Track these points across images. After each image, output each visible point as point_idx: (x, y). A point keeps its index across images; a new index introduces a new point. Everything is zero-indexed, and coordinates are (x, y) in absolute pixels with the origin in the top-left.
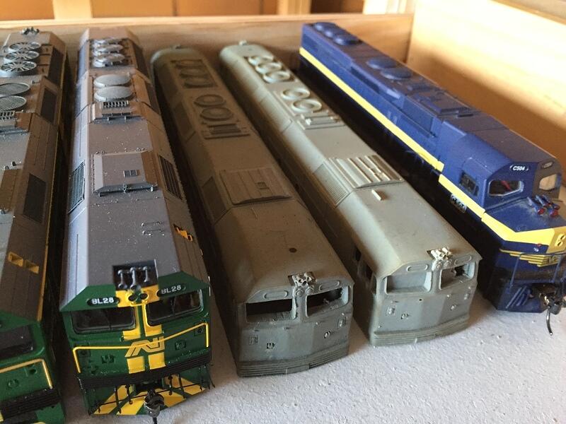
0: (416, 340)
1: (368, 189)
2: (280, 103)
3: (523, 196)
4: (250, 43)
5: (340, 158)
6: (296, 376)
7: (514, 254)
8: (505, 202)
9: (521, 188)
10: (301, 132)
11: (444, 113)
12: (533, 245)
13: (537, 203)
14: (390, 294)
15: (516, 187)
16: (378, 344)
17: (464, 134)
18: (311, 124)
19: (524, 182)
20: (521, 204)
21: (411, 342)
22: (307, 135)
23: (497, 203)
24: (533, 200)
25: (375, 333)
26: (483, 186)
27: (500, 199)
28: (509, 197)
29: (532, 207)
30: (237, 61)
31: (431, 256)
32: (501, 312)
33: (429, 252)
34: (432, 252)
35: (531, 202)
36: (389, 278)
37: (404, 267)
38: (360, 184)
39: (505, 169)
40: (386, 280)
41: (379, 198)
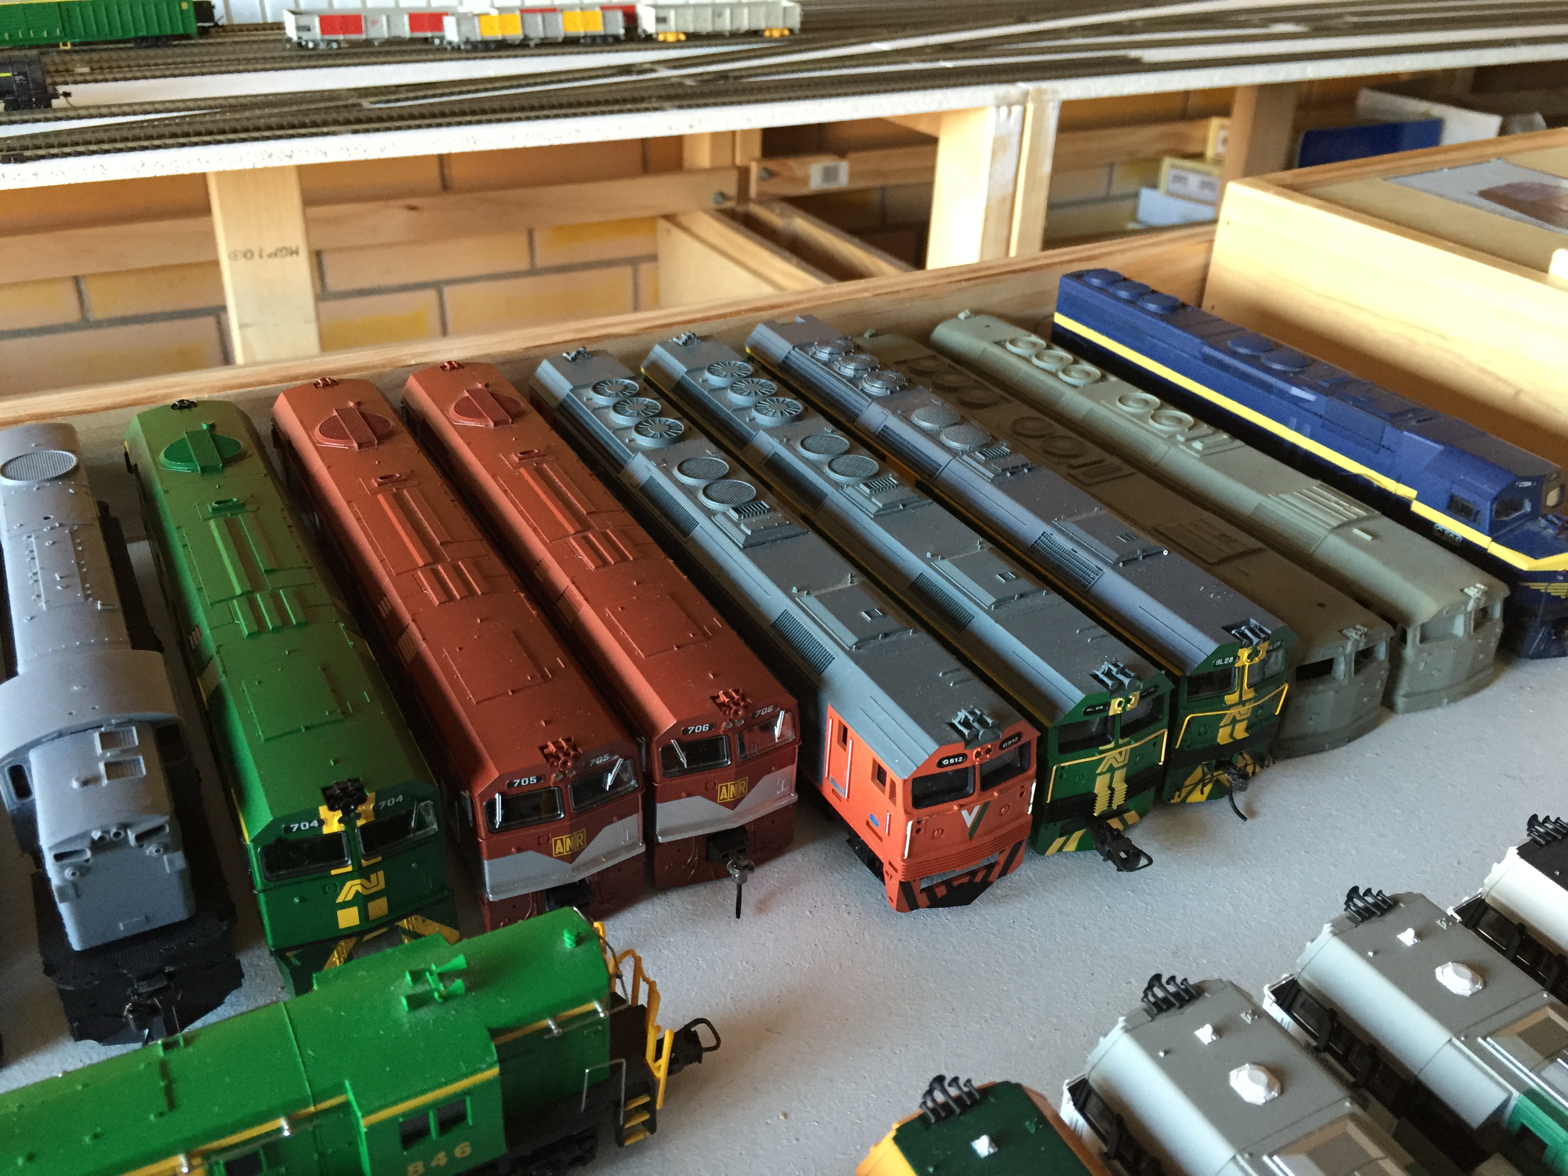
0: (1446, 700)
1: (1345, 529)
2: (1128, 420)
3: (1533, 515)
4: (976, 312)
5: (1283, 492)
6: (1336, 751)
7: (1535, 586)
8: (1511, 527)
9: (1527, 507)
10: (1195, 462)
11: (1397, 418)
12: (1556, 573)
13: (1550, 522)
14: (1424, 645)
15: (1520, 507)
16: (1409, 710)
17: (1439, 447)
18: (1204, 449)
19: (1531, 500)
20: (1531, 526)
21: (1439, 704)
22: (1209, 464)
23: (1505, 528)
24: (1547, 520)
25: (1405, 696)
26: (1486, 509)
27: (1506, 523)
28: (1515, 520)
29: (1545, 528)
30: (985, 350)
31: (1466, 594)
32: (1523, 660)
33: (1462, 590)
34: (1466, 590)
35: (1543, 522)
36: (1423, 626)
37: (1440, 612)
38: (1335, 523)
39: (1511, 487)
40: (1419, 629)
41: (1368, 538)
